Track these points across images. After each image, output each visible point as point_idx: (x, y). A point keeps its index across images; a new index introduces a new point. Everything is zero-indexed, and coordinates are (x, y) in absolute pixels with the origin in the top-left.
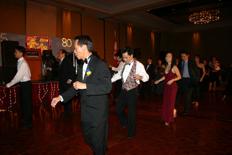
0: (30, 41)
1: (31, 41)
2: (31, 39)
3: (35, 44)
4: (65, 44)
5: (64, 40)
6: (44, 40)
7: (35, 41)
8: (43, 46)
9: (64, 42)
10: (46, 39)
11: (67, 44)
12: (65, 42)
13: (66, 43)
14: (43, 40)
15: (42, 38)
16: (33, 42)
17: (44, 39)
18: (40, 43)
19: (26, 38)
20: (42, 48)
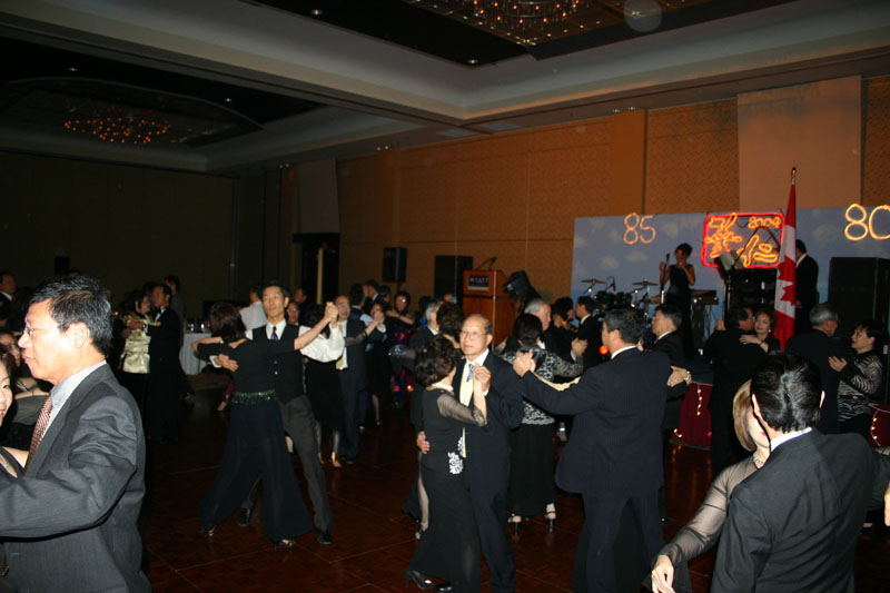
0: (714, 231)
1: (716, 229)
2: (719, 223)
3: (730, 237)
4: (857, 230)
5: (856, 214)
6: (763, 222)
7: (730, 230)
8: (757, 246)
9: (855, 222)
10: (772, 216)
11: (869, 229)
12: (860, 222)
13: (866, 222)
14: (759, 222)
15: (758, 216)
16: (723, 232)
17: (764, 216)
18: (748, 235)
19: (706, 223)
20: (753, 253)
